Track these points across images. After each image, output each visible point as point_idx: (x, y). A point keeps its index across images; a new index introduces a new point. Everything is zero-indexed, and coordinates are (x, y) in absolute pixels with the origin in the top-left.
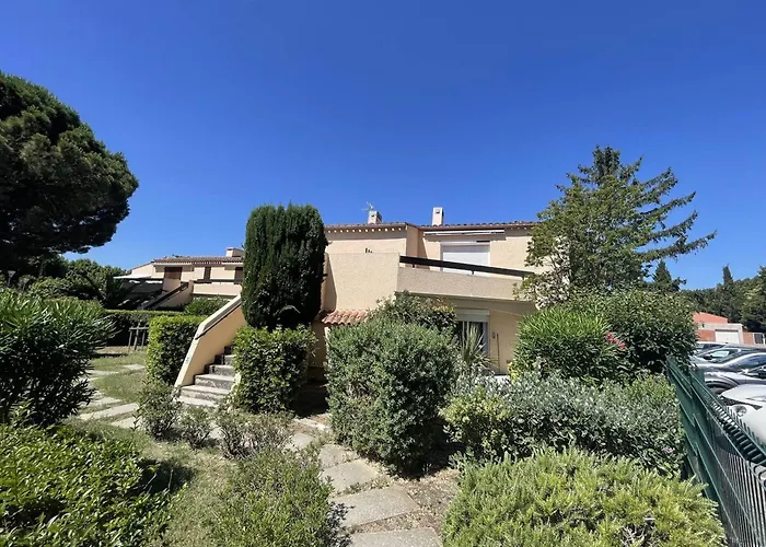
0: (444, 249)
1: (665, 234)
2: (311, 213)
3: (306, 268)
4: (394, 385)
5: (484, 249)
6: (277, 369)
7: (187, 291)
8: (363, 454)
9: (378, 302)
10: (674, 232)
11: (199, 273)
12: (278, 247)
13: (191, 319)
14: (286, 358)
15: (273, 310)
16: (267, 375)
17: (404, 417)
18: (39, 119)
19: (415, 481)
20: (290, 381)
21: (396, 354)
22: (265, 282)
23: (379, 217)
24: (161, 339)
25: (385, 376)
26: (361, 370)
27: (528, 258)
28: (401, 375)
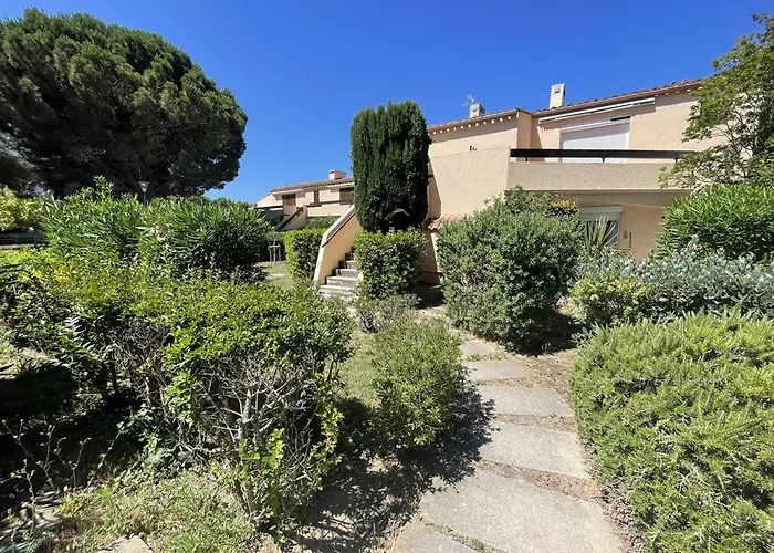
0: (565, 136)
2: (412, 109)
3: (411, 169)
4: (512, 269)
5: (622, 129)
6: (394, 267)
7: (303, 215)
8: (479, 335)
9: (486, 202)
11: (310, 197)
12: (383, 151)
13: (315, 232)
14: (401, 257)
15: (385, 214)
16: (385, 273)
17: (522, 300)
18: (164, 66)
19: (533, 357)
20: (406, 277)
21: (515, 238)
22: (374, 187)
23: (482, 110)
24: (296, 249)
25: (503, 261)
26: (475, 260)
27: (689, 130)
28: (520, 260)
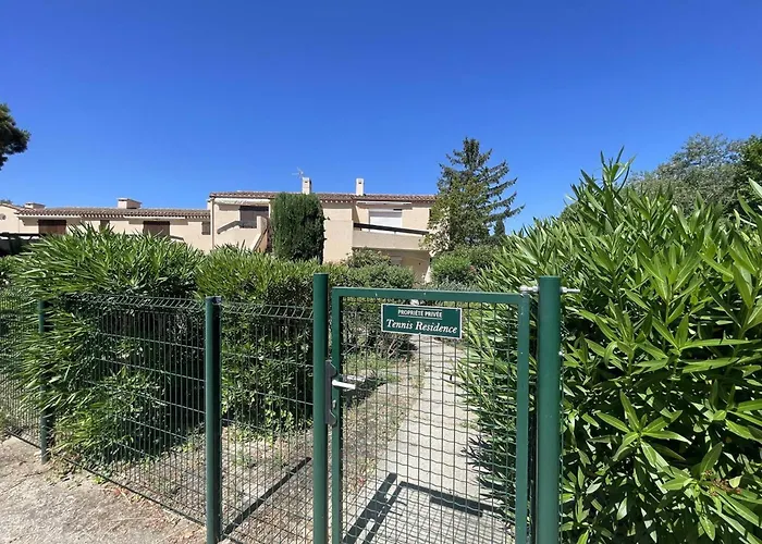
0: (371, 214)
1: (500, 204)
5: (399, 215)
10: (504, 204)
27: (429, 223)
